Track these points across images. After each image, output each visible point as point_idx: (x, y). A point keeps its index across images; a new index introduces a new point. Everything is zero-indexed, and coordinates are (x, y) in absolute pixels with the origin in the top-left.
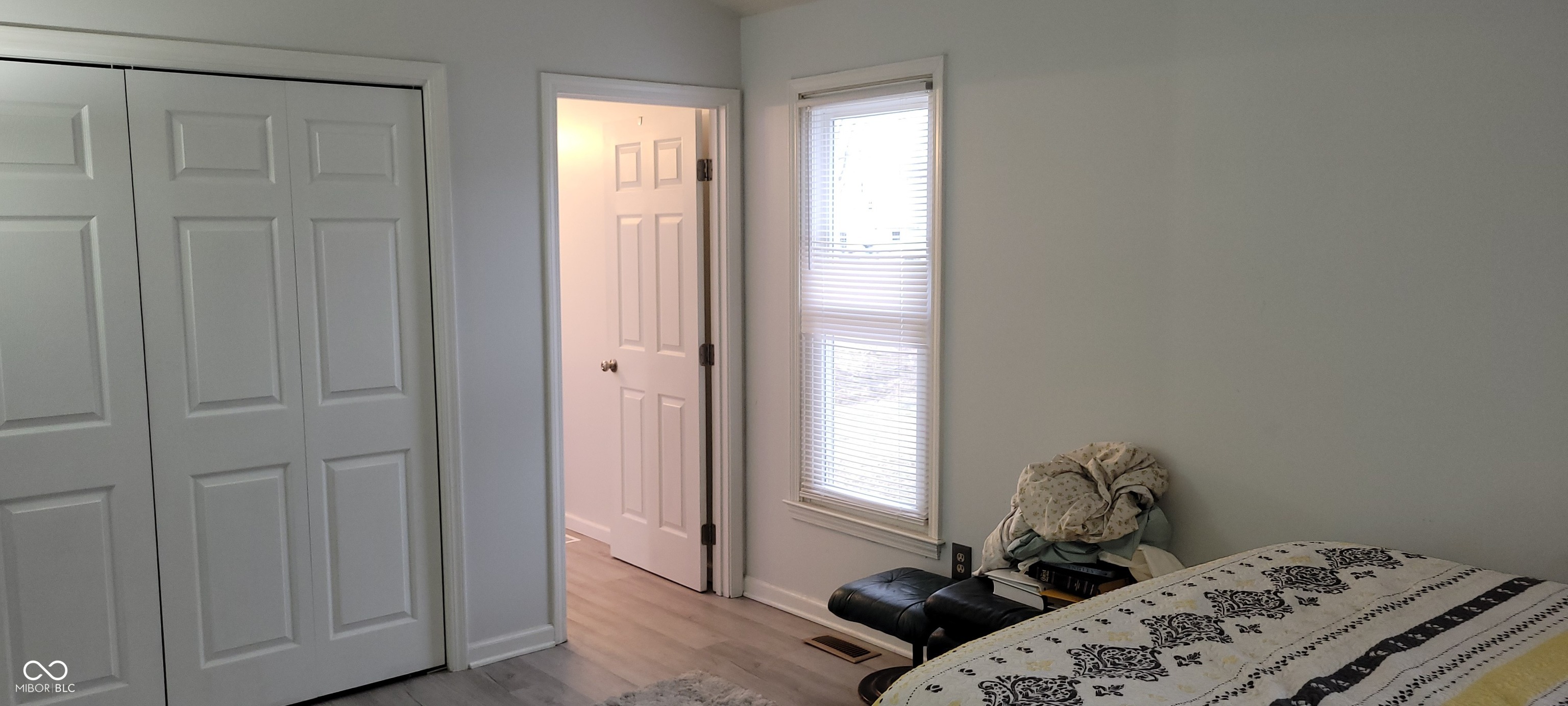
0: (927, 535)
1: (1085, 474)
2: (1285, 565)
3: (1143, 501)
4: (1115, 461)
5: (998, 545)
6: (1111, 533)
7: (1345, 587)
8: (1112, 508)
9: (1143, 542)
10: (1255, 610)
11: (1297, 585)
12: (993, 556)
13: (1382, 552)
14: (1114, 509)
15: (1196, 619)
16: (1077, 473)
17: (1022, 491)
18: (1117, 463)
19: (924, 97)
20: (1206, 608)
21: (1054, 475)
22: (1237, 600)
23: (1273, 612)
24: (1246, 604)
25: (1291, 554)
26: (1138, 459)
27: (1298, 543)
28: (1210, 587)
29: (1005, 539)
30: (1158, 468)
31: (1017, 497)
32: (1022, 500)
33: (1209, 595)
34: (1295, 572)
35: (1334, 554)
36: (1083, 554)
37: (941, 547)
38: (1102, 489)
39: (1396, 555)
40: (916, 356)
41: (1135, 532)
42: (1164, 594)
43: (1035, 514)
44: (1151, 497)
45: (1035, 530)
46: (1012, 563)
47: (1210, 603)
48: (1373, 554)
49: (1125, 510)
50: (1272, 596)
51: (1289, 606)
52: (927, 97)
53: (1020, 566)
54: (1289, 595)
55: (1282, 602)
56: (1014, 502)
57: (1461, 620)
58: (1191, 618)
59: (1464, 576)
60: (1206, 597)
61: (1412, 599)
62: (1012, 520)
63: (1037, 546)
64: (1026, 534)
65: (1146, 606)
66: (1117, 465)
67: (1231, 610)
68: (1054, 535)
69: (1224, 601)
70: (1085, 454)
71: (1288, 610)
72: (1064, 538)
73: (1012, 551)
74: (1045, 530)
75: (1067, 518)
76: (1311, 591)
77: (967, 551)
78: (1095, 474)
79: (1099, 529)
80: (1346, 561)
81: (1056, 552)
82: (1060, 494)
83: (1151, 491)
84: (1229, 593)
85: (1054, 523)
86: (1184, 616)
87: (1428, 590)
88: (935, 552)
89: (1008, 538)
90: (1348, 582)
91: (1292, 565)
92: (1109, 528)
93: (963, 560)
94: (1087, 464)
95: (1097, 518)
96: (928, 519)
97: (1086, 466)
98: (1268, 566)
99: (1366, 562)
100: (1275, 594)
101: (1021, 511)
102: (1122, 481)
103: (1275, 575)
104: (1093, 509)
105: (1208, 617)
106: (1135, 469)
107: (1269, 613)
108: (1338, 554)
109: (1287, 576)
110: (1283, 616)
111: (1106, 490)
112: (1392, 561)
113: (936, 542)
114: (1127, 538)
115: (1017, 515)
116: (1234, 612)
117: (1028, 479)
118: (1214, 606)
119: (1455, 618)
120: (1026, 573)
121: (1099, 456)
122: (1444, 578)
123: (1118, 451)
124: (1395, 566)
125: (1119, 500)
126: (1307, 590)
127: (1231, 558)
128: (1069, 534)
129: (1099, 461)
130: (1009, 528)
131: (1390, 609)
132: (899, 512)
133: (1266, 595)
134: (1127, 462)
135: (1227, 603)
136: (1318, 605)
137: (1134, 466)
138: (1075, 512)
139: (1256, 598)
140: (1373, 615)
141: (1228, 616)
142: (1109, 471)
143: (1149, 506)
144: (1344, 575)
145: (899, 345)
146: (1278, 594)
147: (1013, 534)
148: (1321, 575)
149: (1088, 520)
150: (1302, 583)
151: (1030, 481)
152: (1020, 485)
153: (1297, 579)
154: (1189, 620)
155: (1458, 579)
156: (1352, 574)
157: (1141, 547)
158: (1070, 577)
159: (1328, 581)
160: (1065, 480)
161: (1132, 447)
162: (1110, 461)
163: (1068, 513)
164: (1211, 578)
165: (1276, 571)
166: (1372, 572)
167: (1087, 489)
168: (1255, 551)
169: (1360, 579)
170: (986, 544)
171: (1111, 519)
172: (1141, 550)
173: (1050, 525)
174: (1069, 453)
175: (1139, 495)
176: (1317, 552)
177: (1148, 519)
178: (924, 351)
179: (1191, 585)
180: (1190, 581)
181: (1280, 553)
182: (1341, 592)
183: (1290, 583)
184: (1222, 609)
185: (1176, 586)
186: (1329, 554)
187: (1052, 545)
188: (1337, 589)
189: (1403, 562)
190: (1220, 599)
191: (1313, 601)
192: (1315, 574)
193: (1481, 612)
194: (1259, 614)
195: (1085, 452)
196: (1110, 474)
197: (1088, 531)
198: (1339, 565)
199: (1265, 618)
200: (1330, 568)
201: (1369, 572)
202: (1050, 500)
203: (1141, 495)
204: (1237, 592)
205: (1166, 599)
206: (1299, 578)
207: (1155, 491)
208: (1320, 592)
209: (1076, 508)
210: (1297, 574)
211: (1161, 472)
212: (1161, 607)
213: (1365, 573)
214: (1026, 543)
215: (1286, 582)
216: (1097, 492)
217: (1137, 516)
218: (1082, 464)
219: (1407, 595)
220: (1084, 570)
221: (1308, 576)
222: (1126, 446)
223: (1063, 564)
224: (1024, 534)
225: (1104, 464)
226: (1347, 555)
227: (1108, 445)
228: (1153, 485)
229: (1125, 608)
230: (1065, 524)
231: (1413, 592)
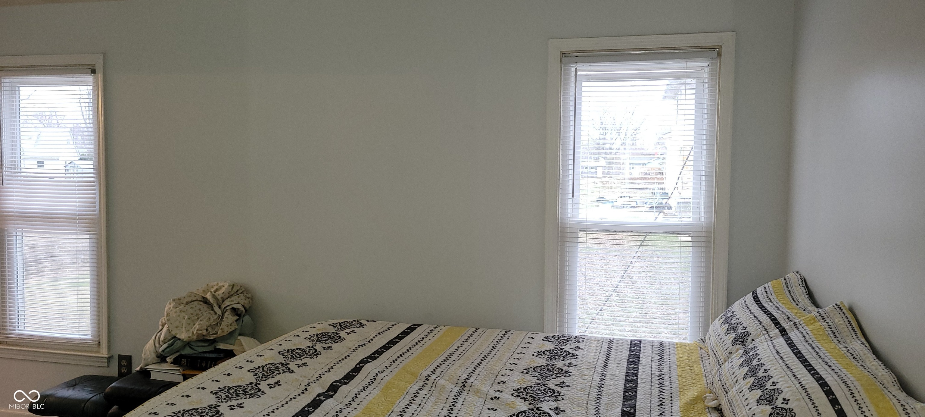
0: (100, 352)
1: (205, 301)
2: (315, 333)
3: (239, 313)
4: (223, 292)
5: (152, 349)
6: (223, 332)
7: (343, 339)
8: (222, 318)
9: (240, 335)
10: (304, 356)
11: (322, 341)
12: (149, 356)
13: (358, 321)
14: (223, 318)
15: (276, 365)
16: (200, 301)
17: (168, 314)
18: (224, 293)
19: (90, 78)
20: (280, 359)
21: (187, 303)
22: (294, 353)
23: (312, 356)
24: (299, 354)
25: (317, 328)
26: (235, 290)
27: (320, 322)
28: (281, 349)
29: (157, 345)
30: (247, 293)
31: (164, 319)
32: (168, 320)
33: (281, 353)
34: (320, 336)
35: (337, 325)
36: (207, 346)
37: (110, 359)
38: (216, 308)
39: (363, 322)
40: (88, 240)
41: (236, 329)
42: (258, 356)
43: (177, 327)
44: (243, 309)
45: (177, 336)
46: (162, 358)
47: (281, 356)
48: (354, 322)
49: (230, 318)
50: (311, 348)
51: (319, 352)
52: (92, 78)
53: (168, 360)
54: (318, 347)
55: (316, 350)
56: (162, 323)
57: (392, 346)
58: (273, 365)
59: (392, 327)
60: (280, 354)
61: (372, 340)
62: (161, 334)
63: (179, 345)
64: (171, 340)
65: (250, 363)
66: (224, 294)
67: (292, 358)
68: (189, 337)
69: (288, 354)
70: (204, 290)
71: (319, 353)
72: (195, 338)
73: (163, 351)
74: (183, 336)
75: (197, 326)
76: (328, 343)
77: (129, 359)
78: (211, 300)
79: (216, 330)
80: (342, 327)
81: (191, 348)
82: (192, 314)
83: (243, 306)
84: (290, 350)
85: (188, 331)
86: (270, 364)
87: (378, 335)
88: (105, 362)
89: (159, 344)
90: (344, 337)
91: (319, 333)
92: (222, 329)
93: (126, 364)
94: (206, 295)
95: (214, 324)
96: (100, 342)
97: (205, 296)
98: (307, 335)
99: (351, 326)
100: (312, 347)
101: (167, 327)
102: (227, 303)
103: (311, 338)
104: (212, 320)
105: (281, 363)
106: (234, 295)
107: (311, 356)
108: (339, 325)
109: (317, 338)
110: (317, 356)
111: (219, 309)
112: (362, 325)
113: (107, 356)
114: (231, 334)
115: (165, 329)
116: (293, 359)
117: (172, 308)
118: (284, 358)
119: (390, 345)
120: (172, 363)
121: (213, 290)
122: (384, 329)
123: (224, 286)
124: (364, 326)
125: (226, 313)
126: (327, 343)
127: (289, 334)
128: (198, 335)
129: (214, 293)
130: (159, 338)
131: (363, 345)
132: (78, 341)
133: (308, 348)
134: (229, 291)
135: (290, 355)
136: (332, 349)
137: (234, 294)
138: (201, 322)
139: (304, 350)
140: (356, 349)
141: (291, 361)
142: (219, 298)
143: (243, 314)
144: (342, 334)
145: (76, 234)
146: (314, 347)
147: (163, 341)
148: (332, 336)
149: (209, 326)
150: (324, 340)
151: (173, 308)
152: (166, 311)
153: (322, 339)
154: (272, 366)
155: (390, 328)
156: (346, 333)
157: (239, 337)
158: (199, 361)
159: (336, 338)
160: (194, 306)
161: (232, 284)
162: (220, 292)
163: (197, 323)
164: (280, 345)
165: (312, 337)
166: (354, 331)
167: (207, 309)
168: (300, 329)
169: (349, 334)
170: (145, 350)
171: (222, 324)
172: (239, 339)
173: (186, 332)
174: (194, 291)
175: (237, 310)
176: (329, 325)
177: (243, 321)
178: (95, 236)
179: (271, 349)
180: (271, 348)
181: (312, 328)
182: (342, 342)
183: (319, 341)
184: (288, 358)
185: (263, 352)
186: (334, 326)
187: (188, 344)
188: (340, 341)
189: (367, 325)
190: (286, 354)
191: (330, 348)
192: (329, 335)
193: (400, 341)
194: (306, 358)
195: (204, 289)
196: (220, 299)
197: (209, 332)
198: (340, 330)
199: (309, 359)
200: (336, 332)
201: (353, 331)
202: (186, 318)
203: (238, 309)
204: (294, 349)
205: (259, 358)
206: (322, 338)
207: (246, 306)
208: (332, 343)
209: (201, 320)
210: (321, 336)
211: (248, 295)
212: (258, 362)
213: (351, 331)
214: (172, 345)
215: (317, 341)
216: (213, 310)
217: (236, 321)
218: (203, 296)
219: (370, 339)
220: (207, 355)
221: (326, 337)
222: (229, 283)
223: (194, 354)
224: (169, 340)
225: (216, 294)
226: (343, 325)
227: (218, 284)
228: (244, 303)
229: (238, 366)
230: (196, 331)
231: (372, 337)
